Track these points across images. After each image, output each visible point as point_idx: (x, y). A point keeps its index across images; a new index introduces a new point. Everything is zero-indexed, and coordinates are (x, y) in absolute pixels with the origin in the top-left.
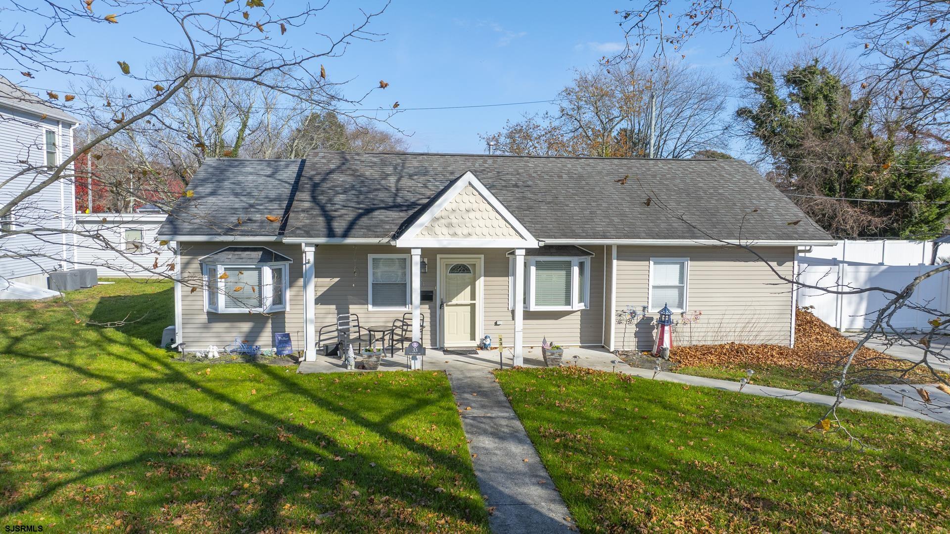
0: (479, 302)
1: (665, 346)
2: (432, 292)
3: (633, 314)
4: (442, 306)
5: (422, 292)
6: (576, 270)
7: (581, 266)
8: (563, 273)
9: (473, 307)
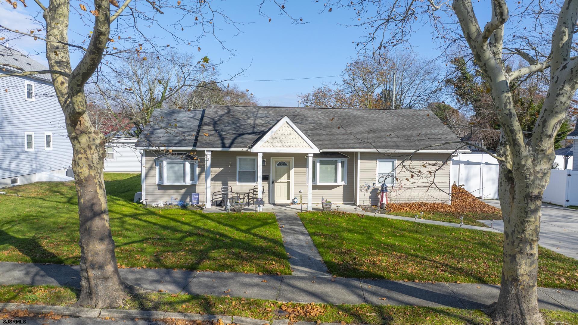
0: (292, 181)
1: (384, 202)
2: (268, 175)
3: (369, 187)
4: (273, 182)
5: (263, 175)
6: (340, 165)
7: (343, 163)
8: (334, 166)
9: (288, 183)
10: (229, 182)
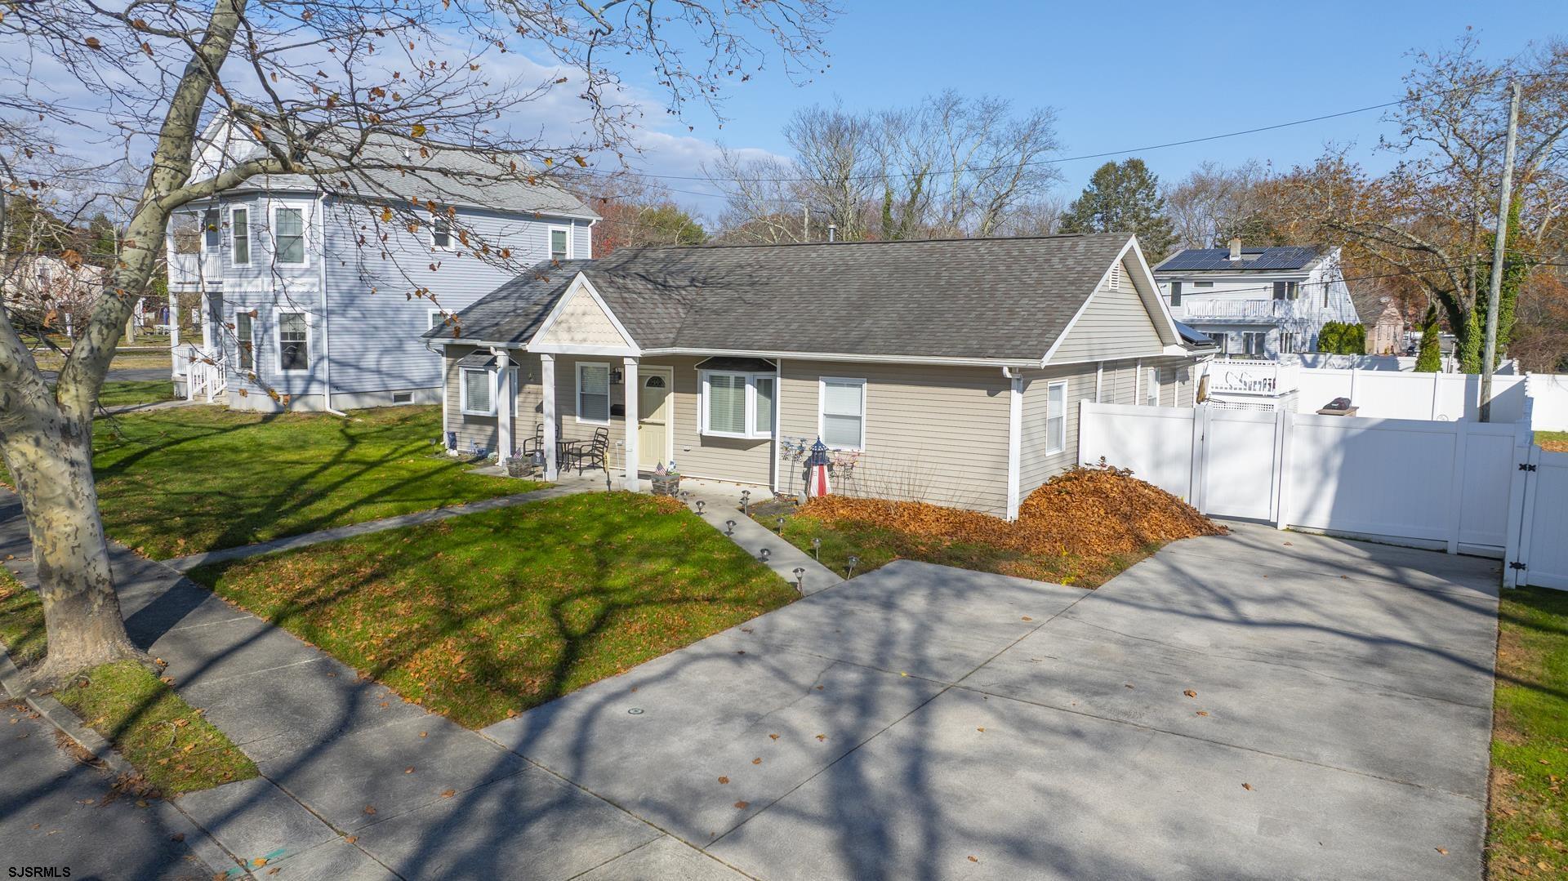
0: (669, 422)
2: (623, 406)
6: (749, 389)
7: (767, 385)
8: (733, 391)
10: (564, 417)
